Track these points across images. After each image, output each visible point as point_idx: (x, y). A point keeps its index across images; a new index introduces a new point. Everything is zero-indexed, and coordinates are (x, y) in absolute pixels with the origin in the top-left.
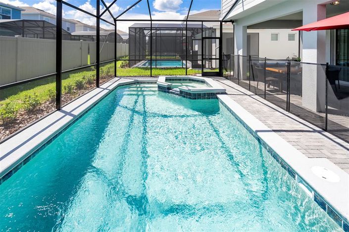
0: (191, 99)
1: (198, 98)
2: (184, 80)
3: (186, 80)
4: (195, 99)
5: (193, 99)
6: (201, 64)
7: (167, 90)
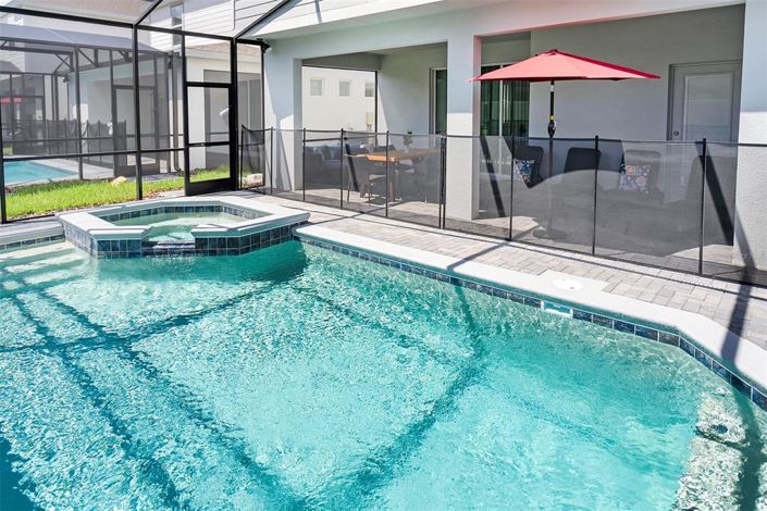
0: (236, 253)
1: (254, 248)
2: (149, 212)
3: (156, 212)
4: (247, 250)
5: (243, 253)
6: (134, 164)
7: (142, 249)
